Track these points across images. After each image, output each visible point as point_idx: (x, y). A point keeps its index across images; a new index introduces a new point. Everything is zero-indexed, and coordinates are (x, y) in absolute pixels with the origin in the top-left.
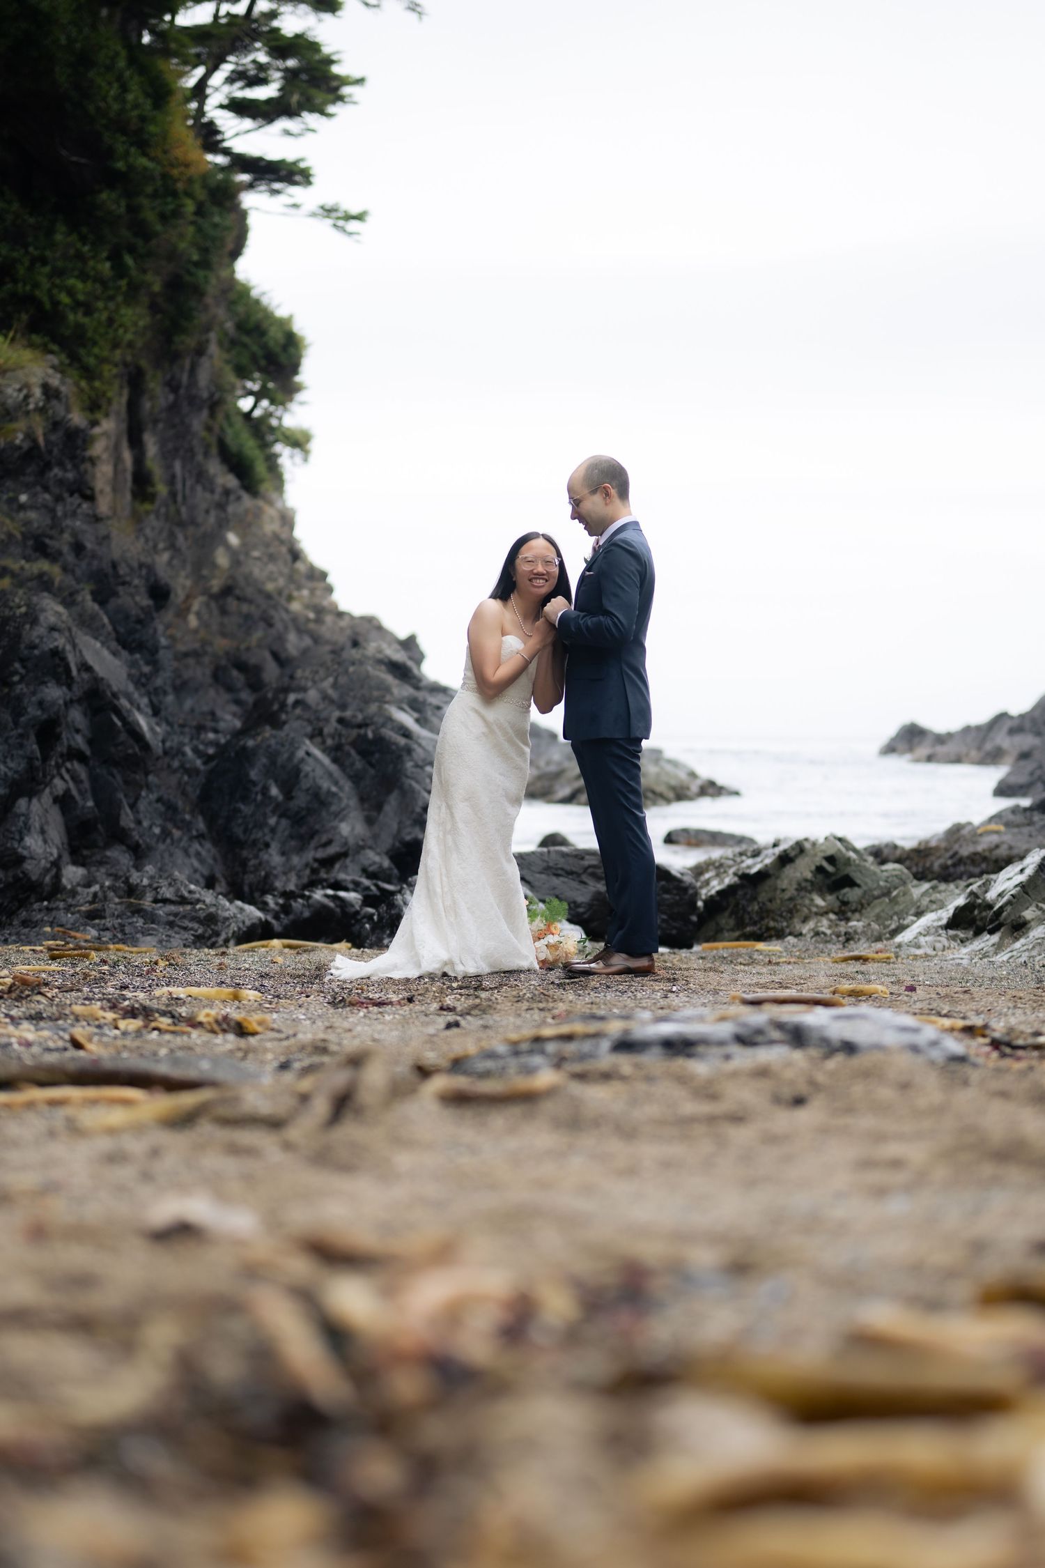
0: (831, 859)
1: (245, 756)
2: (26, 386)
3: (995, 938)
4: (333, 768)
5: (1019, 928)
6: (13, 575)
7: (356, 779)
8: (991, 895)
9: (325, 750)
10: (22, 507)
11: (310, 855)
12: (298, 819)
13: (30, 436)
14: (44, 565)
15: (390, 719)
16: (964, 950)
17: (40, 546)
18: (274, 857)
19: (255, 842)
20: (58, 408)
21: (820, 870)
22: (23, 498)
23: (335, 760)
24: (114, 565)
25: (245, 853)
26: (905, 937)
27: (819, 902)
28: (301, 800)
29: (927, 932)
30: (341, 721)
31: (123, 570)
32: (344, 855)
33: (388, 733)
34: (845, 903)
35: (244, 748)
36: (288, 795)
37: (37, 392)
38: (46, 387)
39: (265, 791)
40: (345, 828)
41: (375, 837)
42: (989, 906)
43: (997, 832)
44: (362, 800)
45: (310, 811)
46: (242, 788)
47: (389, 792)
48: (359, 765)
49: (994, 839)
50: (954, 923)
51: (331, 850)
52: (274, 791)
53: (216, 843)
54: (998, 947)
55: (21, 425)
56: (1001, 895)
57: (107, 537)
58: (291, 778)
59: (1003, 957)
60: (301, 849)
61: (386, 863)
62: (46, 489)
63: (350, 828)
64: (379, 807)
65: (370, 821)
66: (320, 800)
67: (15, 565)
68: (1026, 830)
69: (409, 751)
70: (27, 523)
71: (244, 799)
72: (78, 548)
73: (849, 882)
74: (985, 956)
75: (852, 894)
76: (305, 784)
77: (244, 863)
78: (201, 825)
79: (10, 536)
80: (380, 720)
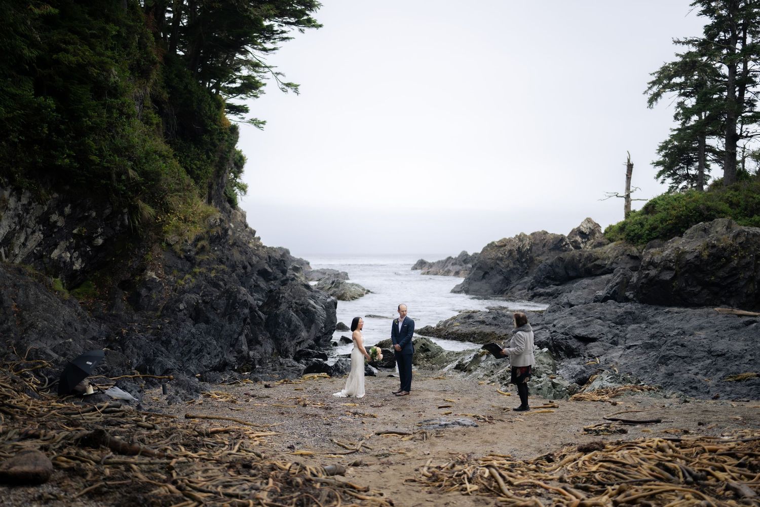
0: (424, 344)
1: (277, 316)
2: (216, 219)
3: (466, 373)
4: (297, 317)
5: (470, 371)
6: (216, 269)
7: (303, 320)
8: (464, 362)
9: (294, 312)
10: (216, 251)
11: (295, 341)
12: (292, 332)
13: (217, 233)
14: (222, 266)
15: (309, 304)
16: (459, 375)
17: (221, 262)
18: (287, 342)
19: (282, 339)
20: (223, 224)
21: (421, 347)
22: (216, 248)
23: (297, 315)
24: (235, 262)
25: (280, 342)
26: (445, 370)
27: (422, 355)
28: (292, 328)
29: (450, 369)
30: (296, 303)
31: (237, 263)
32: (304, 341)
33: (310, 308)
34: (428, 356)
35: (276, 313)
36: (289, 326)
37: (218, 220)
38: (220, 219)
39: (283, 325)
40: (303, 334)
41: (310, 336)
42: (464, 365)
43: (458, 326)
44: (305, 326)
45: (295, 330)
46: (277, 324)
47: (312, 324)
48: (303, 316)
49: (457, 328)
50: (456, 368)
51: (300, 340)
52: (286, 325)
53: (272, 339)
54: (466, 375)
55: (215, 230)
56: (466, 363)
57: (233, 254)
58: (290, 322)
59: (467, 378)
60: (293, 339)
61: (314, 343)
62: (221, 245)
63: (304, 334)
64: (310, 328)
65: (308, 332)
66: (297, 327)
67: (216, 267)
68: (465, 325)
69: (316, 313)
70: (218, 255)
71: (278, 327)
72: (228, 259)
73: (428, 350)
74: (464, 377)
75: (429, 353)
76: (294, 323)
77: (280, 344)
78: (268, 335)
79: (214, 259)
80: (307, 304)
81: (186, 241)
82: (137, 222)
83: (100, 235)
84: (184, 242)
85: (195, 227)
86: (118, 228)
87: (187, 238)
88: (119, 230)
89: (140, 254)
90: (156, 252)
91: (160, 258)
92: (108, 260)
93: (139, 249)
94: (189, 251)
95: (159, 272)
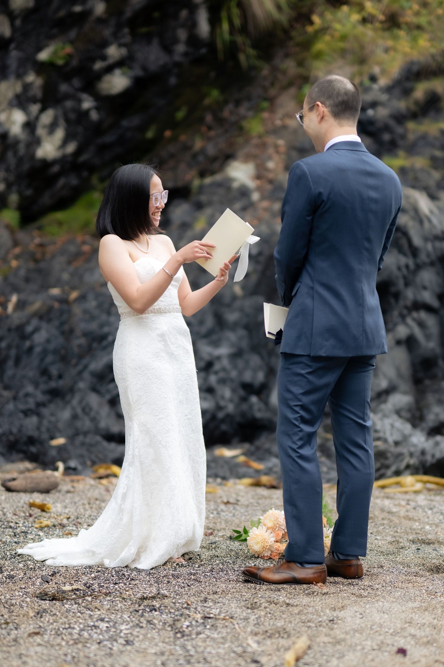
81: (373, 79)
82: (225, 26)
83: (120, 64)
84: (367, 82)
85: (414, 40)
86: (181, 48)
87: (376, 70)
88: (186, 54)
89: (233, 119)
90: (280, 112)
91: (284, 127)
92: (150, 134)
93: (238, 103)
94: (374, 105)
95: (271, 165)
